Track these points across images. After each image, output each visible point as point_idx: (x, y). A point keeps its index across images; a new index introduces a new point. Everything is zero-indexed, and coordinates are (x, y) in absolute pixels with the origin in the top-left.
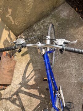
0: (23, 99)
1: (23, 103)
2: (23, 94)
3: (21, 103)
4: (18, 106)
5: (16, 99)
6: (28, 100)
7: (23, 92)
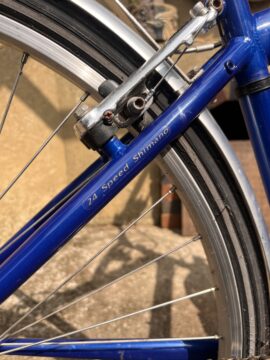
0: (131, 281)
1: (114, 285)
2: (158, 276)
3: (113, 277)
4: (99, 271)
5: (129, 258)
6: (130, 301)
7: (164, 277)
